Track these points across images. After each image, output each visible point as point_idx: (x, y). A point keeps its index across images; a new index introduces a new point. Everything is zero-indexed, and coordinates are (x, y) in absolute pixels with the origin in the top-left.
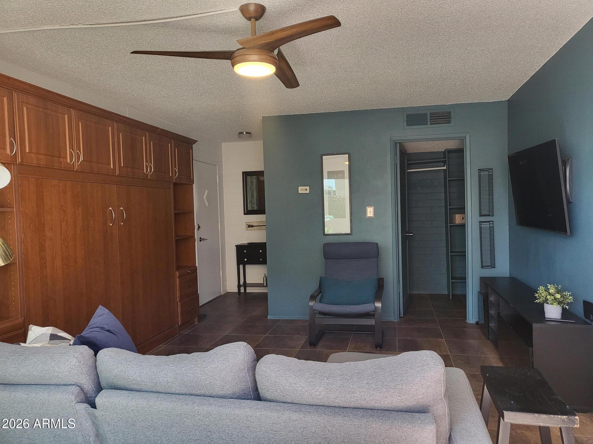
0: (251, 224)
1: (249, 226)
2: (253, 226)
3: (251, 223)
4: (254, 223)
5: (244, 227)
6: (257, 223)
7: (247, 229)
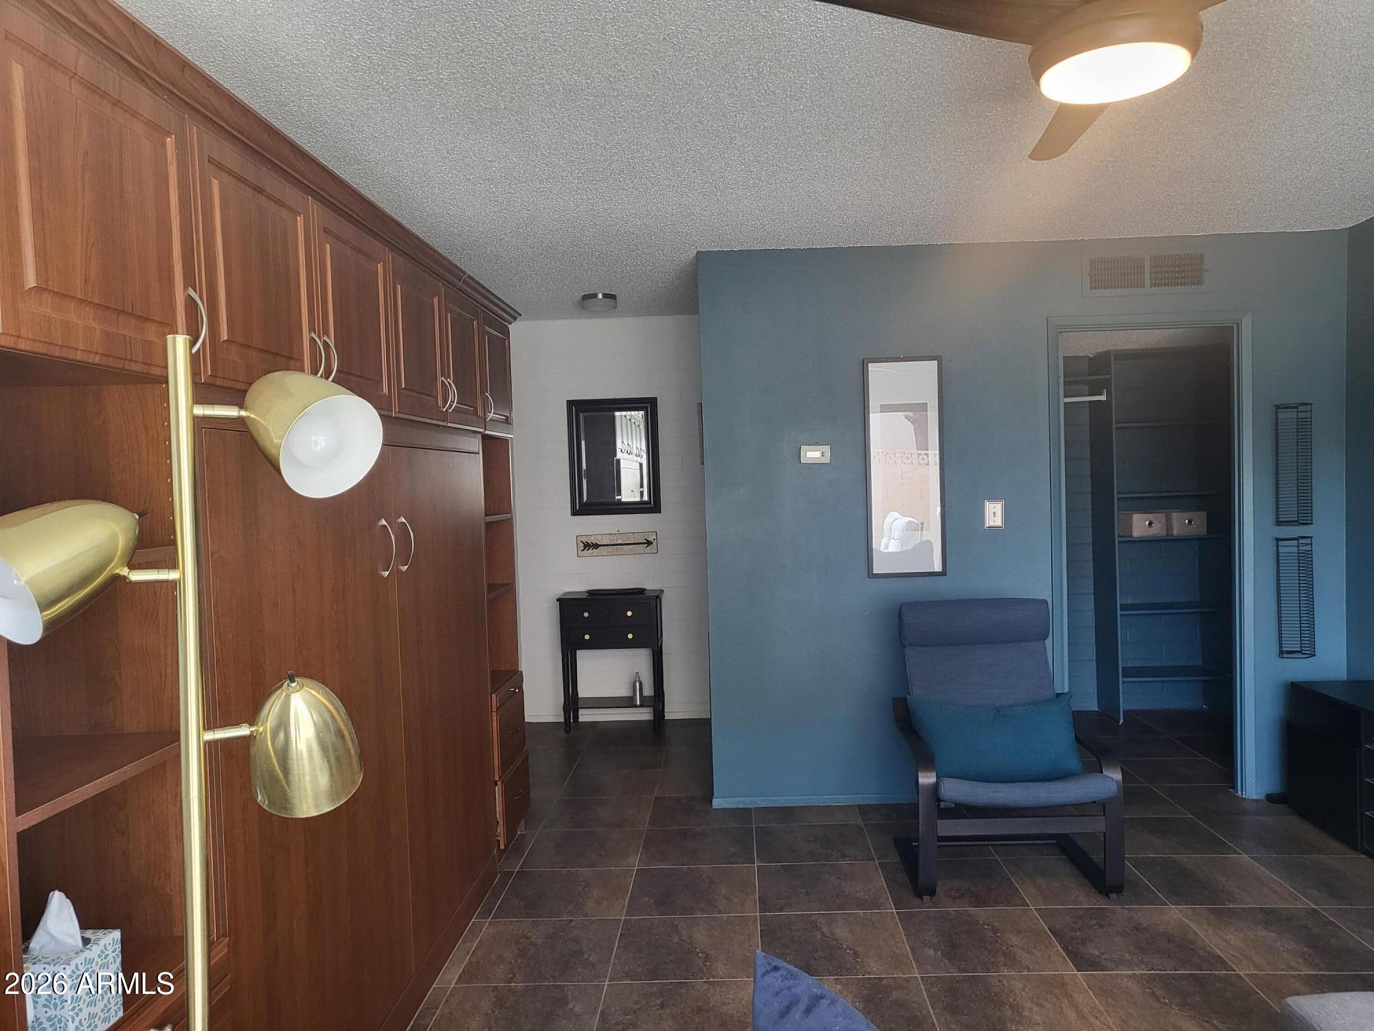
0: (593, 540)
1: (587, 546)
2: (596, 546)
3: (592, 538)
4: (599, 537)
5: (572, 547)
6: (608, 536)
7: (581, 553)
